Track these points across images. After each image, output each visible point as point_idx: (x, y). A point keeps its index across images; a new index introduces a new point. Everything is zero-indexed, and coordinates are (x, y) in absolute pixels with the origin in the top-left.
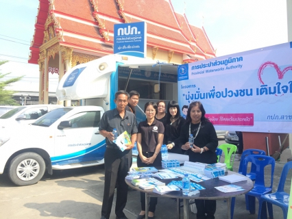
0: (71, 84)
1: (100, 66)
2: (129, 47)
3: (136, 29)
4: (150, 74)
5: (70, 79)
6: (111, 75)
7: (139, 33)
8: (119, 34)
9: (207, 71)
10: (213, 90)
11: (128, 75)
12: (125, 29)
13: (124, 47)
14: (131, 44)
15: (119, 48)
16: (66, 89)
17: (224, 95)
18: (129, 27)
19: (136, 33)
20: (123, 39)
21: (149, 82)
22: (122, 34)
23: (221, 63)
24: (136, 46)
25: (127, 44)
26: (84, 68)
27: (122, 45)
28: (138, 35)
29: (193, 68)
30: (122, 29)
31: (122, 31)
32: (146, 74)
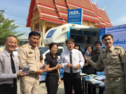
0: (50, 37)
1: (63, 29)
2: (74, 20)
3: (78, 11)
4: (84, 32)
5: (49, 34)
6: (67, 33)
7: (79, 13)
8: (70, 14)
9: (115, 32)
10: (118, 40)
11: (75, 33)
12: (73, 12)
13: (72, 20)
14: (75, 19)
15: (70, 21)
16: (47, 39)
17: (124, 43)
18: (75, 11)
19: (78, 14)
20: (72, 16)
21: (83, 36)
22: (72, 14)
23: (122, 28)
24: (78, 20)
25: (73, 19)
26: (56, 30)
27: (71, 19)
28: (79, 15)
29: (108, 30)
30: (71, 12)
31: (71, 13)
32: (82, 32)
